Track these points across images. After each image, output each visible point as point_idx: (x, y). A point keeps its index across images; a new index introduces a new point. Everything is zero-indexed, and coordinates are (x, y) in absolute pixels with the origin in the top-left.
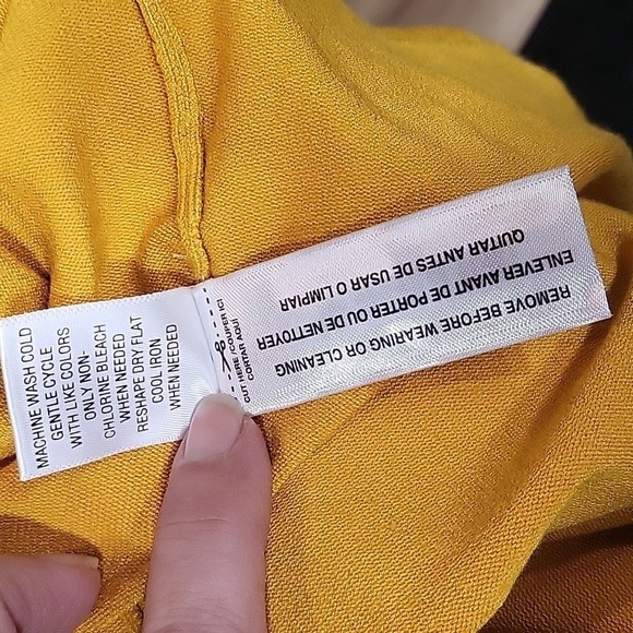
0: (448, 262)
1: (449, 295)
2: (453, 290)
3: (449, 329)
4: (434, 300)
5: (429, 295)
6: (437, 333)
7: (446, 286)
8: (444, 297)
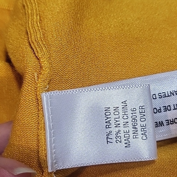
0: (171, 96)
1: (170, 110)
2: (172, 108)
3: (169, 124)
4: (164, 111)
5: (162, 109)
6: (164, 126)
7: (170, 106)
8: (169, 110)
